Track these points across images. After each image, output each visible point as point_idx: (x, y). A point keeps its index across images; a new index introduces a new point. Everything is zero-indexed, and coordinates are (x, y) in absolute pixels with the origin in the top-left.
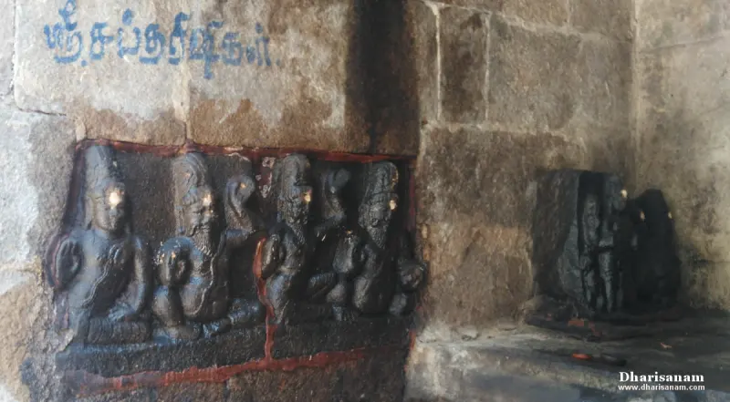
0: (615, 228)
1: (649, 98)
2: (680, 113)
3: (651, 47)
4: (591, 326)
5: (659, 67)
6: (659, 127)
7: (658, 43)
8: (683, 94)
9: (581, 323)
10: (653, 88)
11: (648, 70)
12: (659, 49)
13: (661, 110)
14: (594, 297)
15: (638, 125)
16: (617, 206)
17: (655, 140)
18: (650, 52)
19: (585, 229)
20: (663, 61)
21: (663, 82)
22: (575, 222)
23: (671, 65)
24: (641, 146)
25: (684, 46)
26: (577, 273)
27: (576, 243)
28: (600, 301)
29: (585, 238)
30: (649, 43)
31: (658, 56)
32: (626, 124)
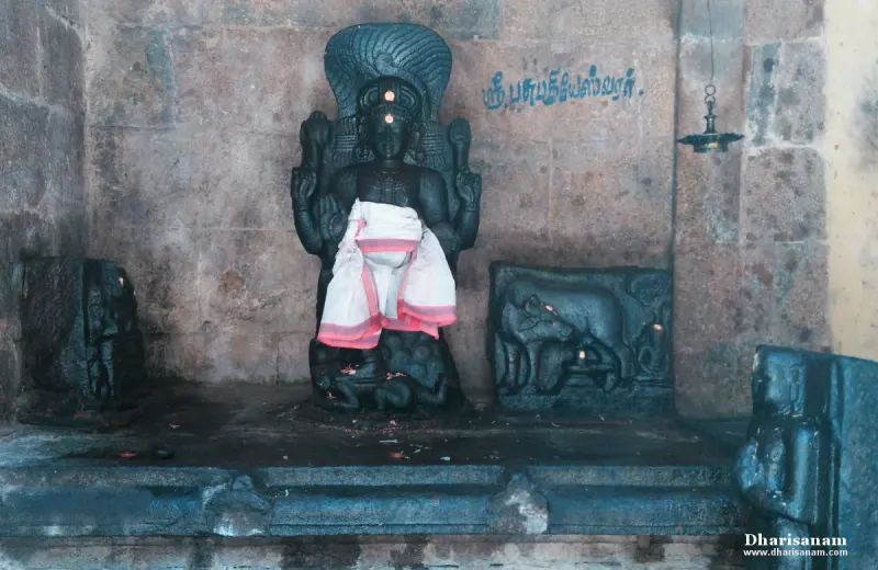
0: (116, 316)
1: (102, 174)
2: (135, 193)
3: (103, 123)
4: (99, 417)
5: (112, 145)
6: (114, 204)
7: (109, 121)
8: (137, 175)
9: (88, 415)
10: (106, 163)
11: (99, 146)
12: (112, 127)
13: (115, 188)
14: (99, 386)
15: (91, 200)
16: (115, 293)
17: (109, 217)
18: (102, 129)
19: (90, 319)
20: (116, 139)
21: (116, 161)
22: (81, 312)
23: (124, 144)
24: (95, 222)
25: (137, 129)
26: (83, 365)
27: (82, 335)
28: (104, 390)
29: (91, 328)
30: (100, 119)
31: (111, 134)
32: (81, 199)
